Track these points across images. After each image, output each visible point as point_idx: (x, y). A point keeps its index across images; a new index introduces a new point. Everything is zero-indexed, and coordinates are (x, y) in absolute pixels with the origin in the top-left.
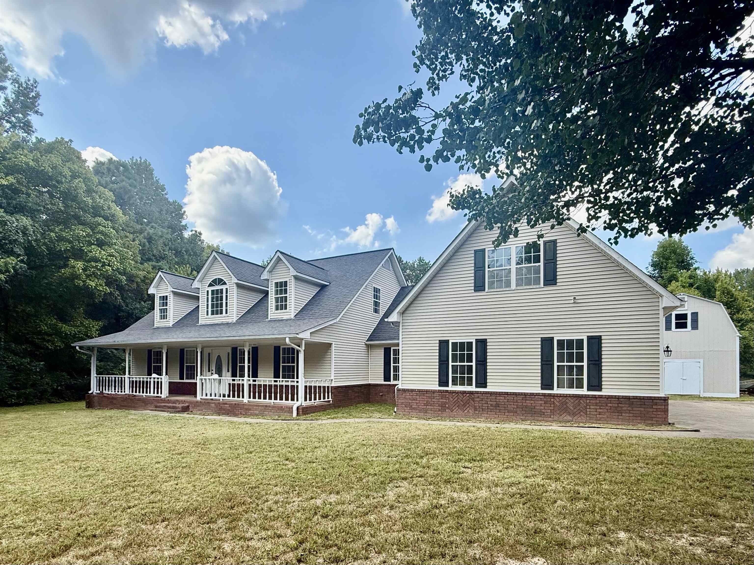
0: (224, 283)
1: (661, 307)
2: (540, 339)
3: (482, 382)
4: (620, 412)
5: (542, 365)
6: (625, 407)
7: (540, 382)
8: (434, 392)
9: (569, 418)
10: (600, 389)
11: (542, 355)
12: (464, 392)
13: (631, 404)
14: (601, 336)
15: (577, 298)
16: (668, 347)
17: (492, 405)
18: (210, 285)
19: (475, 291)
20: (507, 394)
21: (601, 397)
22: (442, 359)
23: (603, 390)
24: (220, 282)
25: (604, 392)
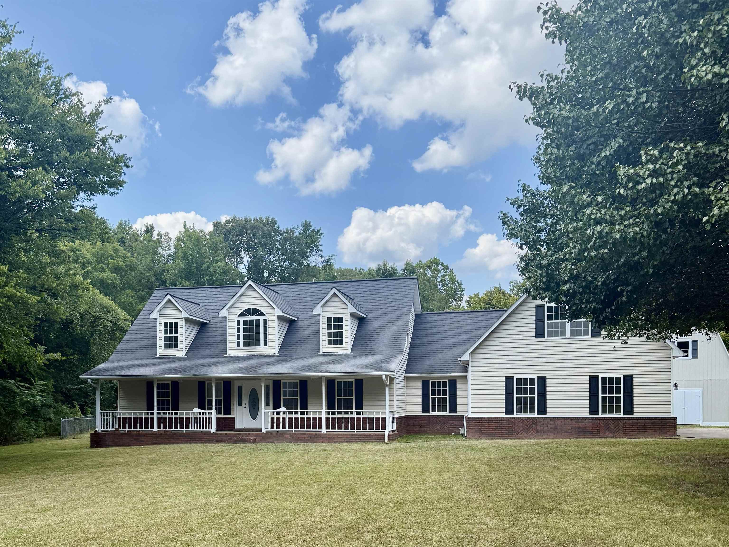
0: (262, 314)
1: (671, 356)
2: (588, 377)
3: (542, 409)
4: (646, 429)
5: (590, 397)
6: (649, 425)
7: (589, 409)
8: (502, 419)
9: (611, 435)
10: (632, 414)
11: (590, 389)
12: (528, 418)
13: (653, 423)
14: (632, 375)
15: (616, 347)
16: (676, 383)
17: (551, 428)
18: (241, 315)
19: (537, 337)
20: (564, 418)
21: (633, 419)
22: (508, 392)
23: (634, 414)
24: (256, 312)
25: (635, 415)
